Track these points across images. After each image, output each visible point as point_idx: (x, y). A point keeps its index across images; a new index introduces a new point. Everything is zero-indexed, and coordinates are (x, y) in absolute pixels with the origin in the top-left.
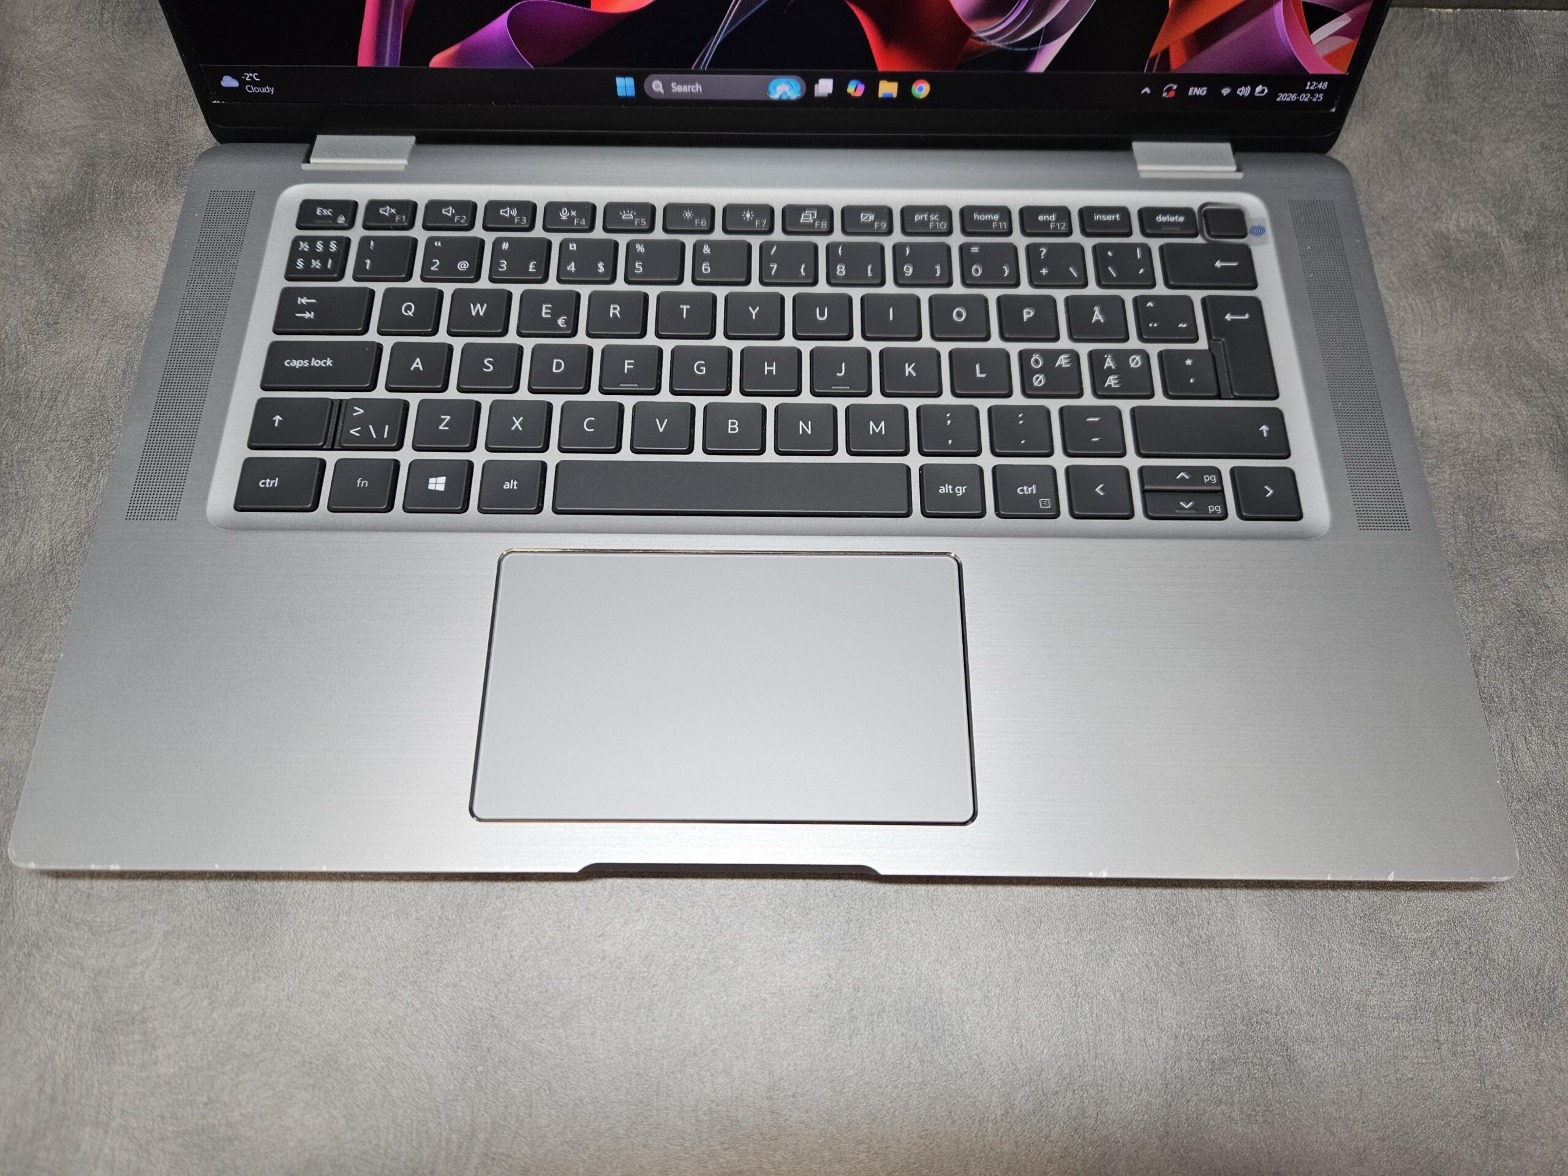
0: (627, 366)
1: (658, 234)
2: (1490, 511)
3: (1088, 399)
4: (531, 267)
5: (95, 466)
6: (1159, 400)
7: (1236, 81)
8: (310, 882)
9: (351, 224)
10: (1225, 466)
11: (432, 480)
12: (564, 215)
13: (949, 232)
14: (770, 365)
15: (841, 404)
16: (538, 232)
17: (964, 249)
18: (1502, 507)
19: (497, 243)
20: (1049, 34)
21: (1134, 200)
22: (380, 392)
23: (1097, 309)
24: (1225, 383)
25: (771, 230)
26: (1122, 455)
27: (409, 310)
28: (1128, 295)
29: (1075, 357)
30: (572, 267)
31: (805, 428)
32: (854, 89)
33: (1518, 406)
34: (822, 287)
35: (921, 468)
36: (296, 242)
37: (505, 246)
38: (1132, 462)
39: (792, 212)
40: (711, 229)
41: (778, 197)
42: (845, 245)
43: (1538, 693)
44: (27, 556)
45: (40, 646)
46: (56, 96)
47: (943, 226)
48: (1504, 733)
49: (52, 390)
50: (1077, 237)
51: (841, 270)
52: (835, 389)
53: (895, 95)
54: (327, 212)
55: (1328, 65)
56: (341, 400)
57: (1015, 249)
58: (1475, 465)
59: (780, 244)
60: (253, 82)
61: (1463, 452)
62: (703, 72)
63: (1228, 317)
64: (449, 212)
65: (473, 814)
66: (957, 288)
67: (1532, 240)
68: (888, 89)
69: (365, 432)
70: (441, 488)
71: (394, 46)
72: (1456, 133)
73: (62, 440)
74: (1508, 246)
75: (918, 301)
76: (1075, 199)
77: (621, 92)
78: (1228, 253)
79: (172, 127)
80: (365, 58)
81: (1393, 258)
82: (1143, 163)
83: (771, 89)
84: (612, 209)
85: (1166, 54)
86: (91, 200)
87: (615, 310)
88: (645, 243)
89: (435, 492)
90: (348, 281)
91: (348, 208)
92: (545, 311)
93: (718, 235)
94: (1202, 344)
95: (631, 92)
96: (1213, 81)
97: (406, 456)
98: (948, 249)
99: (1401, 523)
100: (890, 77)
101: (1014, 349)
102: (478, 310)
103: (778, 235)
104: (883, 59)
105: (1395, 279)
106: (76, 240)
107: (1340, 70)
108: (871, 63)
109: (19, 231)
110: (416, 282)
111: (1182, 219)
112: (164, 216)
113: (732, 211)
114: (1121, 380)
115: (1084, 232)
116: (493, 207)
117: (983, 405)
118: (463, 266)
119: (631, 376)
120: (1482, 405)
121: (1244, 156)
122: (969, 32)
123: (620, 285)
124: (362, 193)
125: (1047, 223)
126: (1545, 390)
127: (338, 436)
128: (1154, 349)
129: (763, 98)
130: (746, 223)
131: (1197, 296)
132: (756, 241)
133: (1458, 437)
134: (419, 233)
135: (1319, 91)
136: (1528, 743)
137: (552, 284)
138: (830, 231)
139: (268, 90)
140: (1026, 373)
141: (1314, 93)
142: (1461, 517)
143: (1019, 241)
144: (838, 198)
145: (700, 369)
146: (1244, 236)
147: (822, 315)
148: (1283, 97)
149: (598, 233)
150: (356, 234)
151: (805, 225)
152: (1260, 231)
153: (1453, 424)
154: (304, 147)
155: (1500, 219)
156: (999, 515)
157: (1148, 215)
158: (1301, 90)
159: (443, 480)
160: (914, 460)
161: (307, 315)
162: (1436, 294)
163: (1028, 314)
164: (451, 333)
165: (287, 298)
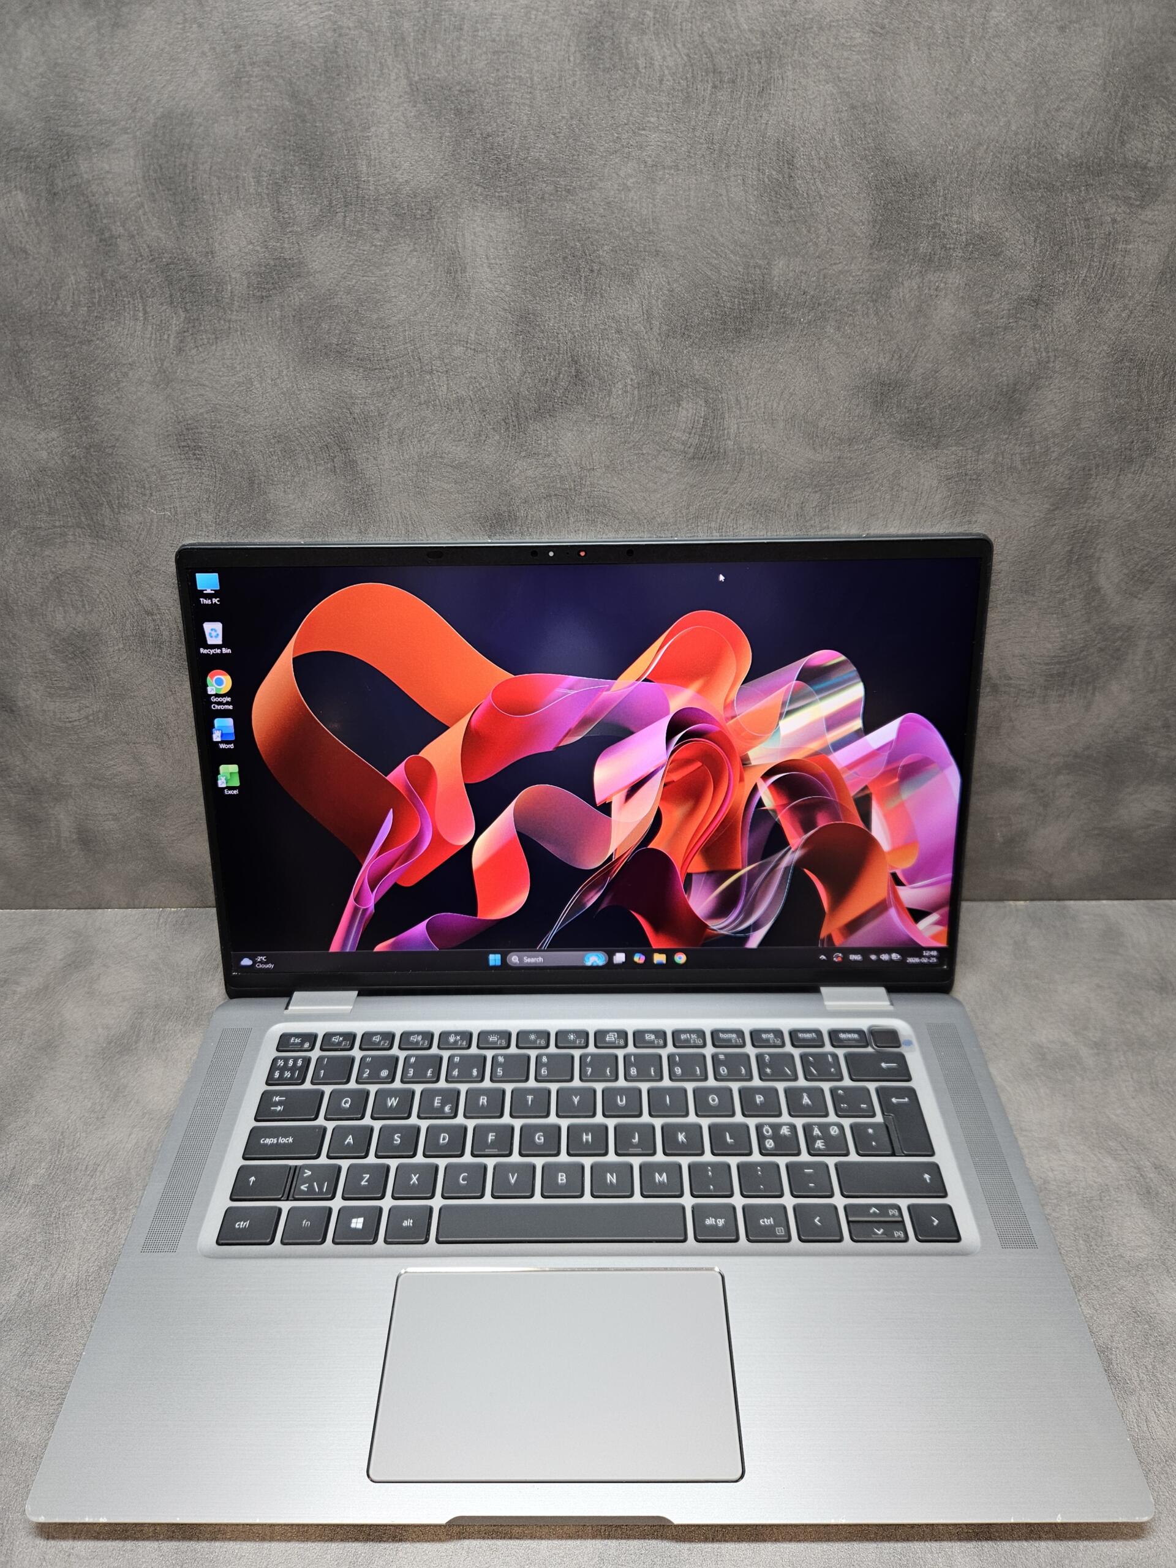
0: (491, 1137)
1: (513, 1050)
2: (1101, 1237)
3: (805, 1157)
4: (429, 1073)
5: (116, 1218)
6: (853, 1157)
7: (878, 951)
8: (239, 1543)
9: (312, 1048)
10: (904, 1203)
11: (354, 1221)
12: (452, 1039)
13: (704, 1046)
14: (587, 1135)
15: (636, 1162)
16: (434, 1050)
17: (714, 1057)
18: (1110, 1235)
19: (407, 1059)
20: (756, 926)
21: (825, 1024)
22: (323, 1160)
23: (805, 1095)
24: (896, 1145)
25: (587, 1046)
26: (831, 1196)
27: (346, 1103)
28: (826, 1086)
29: (793, 1128)
30: (456, 1073)
31: (611, 1178)
32: (639, 958)
33: (1108, 1161)
34: (621, 1083)
35: (693, 1207)
36: (275, 1060)
37: (413, 1060)
38: (839, 1201)
39: (600, 1035)
40: (547, 1046)
41: (592, 1025)
42: (636, 1055)
43: (1158, 1375)
44: (59, 1284)
45: (59, 1352)
46: (122, 970)
47: (700, 1042)
48: (1138, 1408)
49: (95, 1164)
50: (789, 1048)
51: (633, 1071)
52: (631, 1151)
53: (665, 962)
54: (298, 1041)
55: (932, 941)
56: (296, 1167)
57: (748, 1056)
58: (1086, 1204)
59: (593, 1056)
60: (261, 962)
61: (1075, 1194)
62: (544, 951)
63: (894, 1100)
64: (376, 1039)
65: (368, 1476)
66: (711, 1082)
67: (1099, 1046)
68: (659, 958)
69: (311, 1188)
70: (360, 1226)
71: (355, 939)
72: (1037, 978)
73: (96, 1199)
74: (1085, 1052)
75: (685, 1091)
76: (786, 1024)
77: (492, 963)
78: (889, 1058)
79: (197, 989)
80: (335, 947)
81: (1006, 1060)
82: (829, 1001)
83: (586, 959)
84: (483, 1035)
85: (830, 937)
86: (138, 1036)
87: (483, 1100)
88: (505, 1056)
89: (356, 1230)
90: (307, 1085)
91: (311, 1038)
92: (437, 1102)
93: (552, 1049)
94: (879, 1118)
95: (499, 963)
96: (864, 951)
97: (337, 1204)
98: (704, 1057)
99: (1029, 1242)
100: (660, 951)
101: (752, 1123)
102: (392, 1102)
103: (591, 1049)
104: (654, 941)
105: (1010, 1075)
106: (124, 1062)
107: (943, 944)
108: (648, 944)
109: (87, 1056)
110: (352, 1085)
111: (856, 1036)
112: (185, 1045)
113: (561, 1035)
114: (826, 1144)
115: (793, 1045)
116: (405, 1035)
117: (733, 1161)
118: (384, 1073)
119: (493, 1144)
120: (1083, 1160)
121: (894, 996)
122: (706, 926)
123: (487, 1084)
124: (319, 1028)
125: (768, 1040)
126: (1126, 1150)
127: (292, 1190)
128: (847, 1122)
129: (579, 964)
130: (570, 1041)
131: (872, 1086)
132: (577, 1053)
133: (1069, 1184)
134: (357, 1053)
135: (933, 956)
136: (1158, 1416)
137: (442, 1084)
138: (626, 1045)
139: (271, 966)
140: (761, 1138)
141: (930, 958)
142: (1081, 1242)
143: (750, 1050)
144: (631, 1025)
145: (539, 1138)
146: (899, 1047)
147: (621, 1100)
148: (911, 960)
149: (474, 1050)
150: (315, 1054)
151: (610, 1042)
152: (909, 1043)
153: (1064, 1174)
154: (286, 1000)
155: (1076, 1033)
156: (749, 1240)
157: (834, 1034)
158: (921, 956)
159: (361, 1220)
160: (688, 1201)
161: (279, 1108)
162: (1039, 1084)
163: (759, 1099)
164: (373, 1118)
165: (265, 1097)
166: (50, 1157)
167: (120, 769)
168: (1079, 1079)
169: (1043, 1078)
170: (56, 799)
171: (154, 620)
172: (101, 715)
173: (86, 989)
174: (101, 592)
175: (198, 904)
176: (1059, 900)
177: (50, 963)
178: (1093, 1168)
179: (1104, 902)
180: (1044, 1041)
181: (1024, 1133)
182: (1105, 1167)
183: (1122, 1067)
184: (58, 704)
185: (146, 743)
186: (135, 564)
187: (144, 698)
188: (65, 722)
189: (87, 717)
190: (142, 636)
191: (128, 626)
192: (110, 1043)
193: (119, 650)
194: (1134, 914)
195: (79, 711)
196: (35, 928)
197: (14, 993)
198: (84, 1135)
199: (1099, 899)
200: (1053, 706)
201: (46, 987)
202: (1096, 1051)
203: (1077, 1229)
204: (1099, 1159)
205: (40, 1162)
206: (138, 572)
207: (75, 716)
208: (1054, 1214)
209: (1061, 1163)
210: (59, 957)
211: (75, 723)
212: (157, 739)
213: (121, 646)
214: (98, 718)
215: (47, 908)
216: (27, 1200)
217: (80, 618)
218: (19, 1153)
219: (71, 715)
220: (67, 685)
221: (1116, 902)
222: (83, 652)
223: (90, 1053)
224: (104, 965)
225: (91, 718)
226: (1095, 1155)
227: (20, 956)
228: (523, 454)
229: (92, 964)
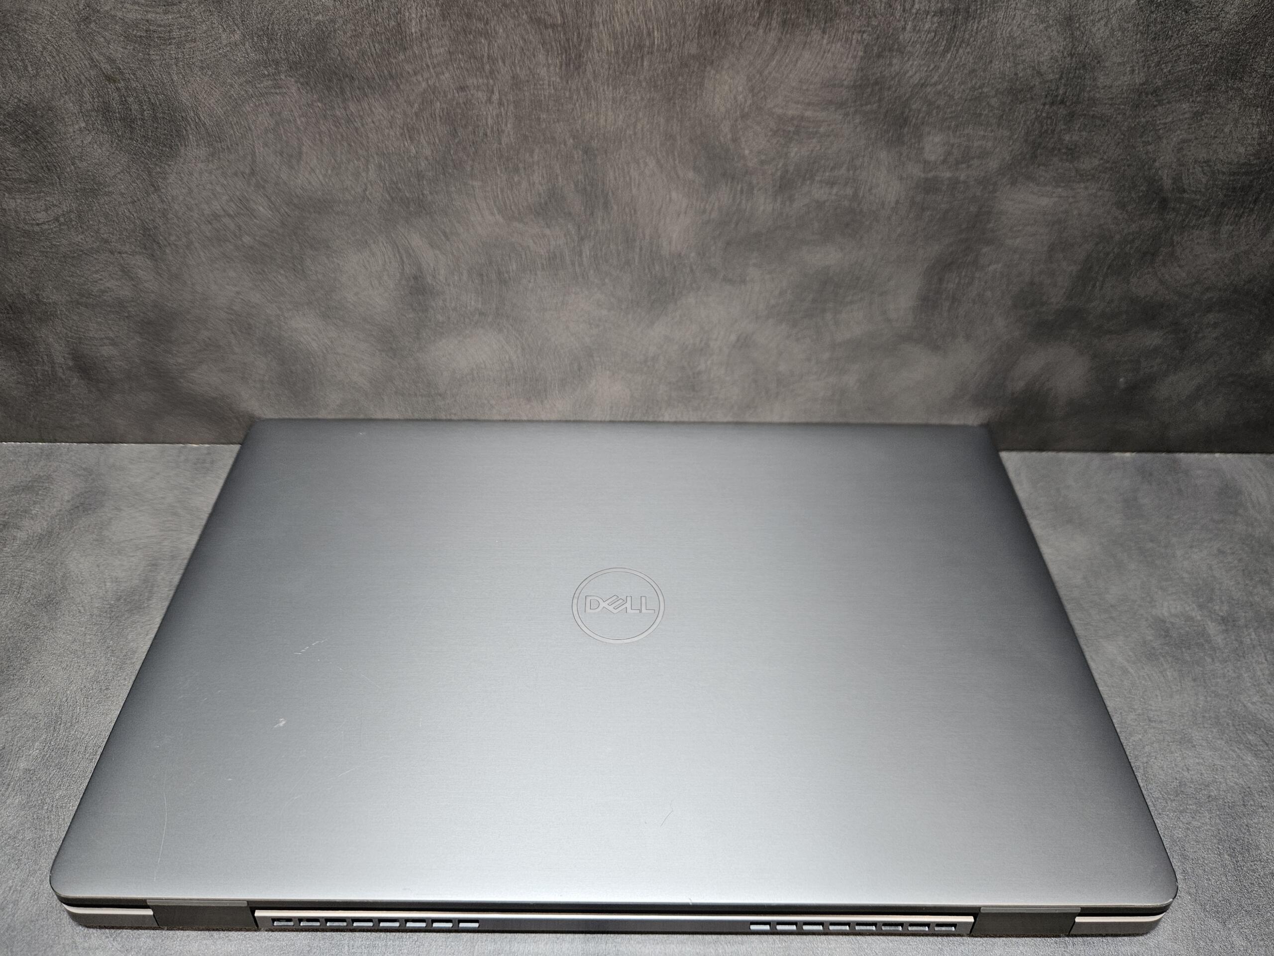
166: (44, 737)
167: (108, 285)
168: (1209, 660)
169: (1170, 659)
170: (40, 319)
171: (118, 89)
172: (73, 216)
173: (94, 536)
174: (44, 48)
175: (223, 441)
176: (1169, 451)
177: (56, 504)
178: (1233, 767)
179: (1217, 455)
180: (1166, 614)
181: (1153, 724)
182: (1245, 765)
183: (1254, 647)
184: (19, 201)
185: (134, 253)
186: (81, 7)
187: (122, 194)
188: (32, 224)
189: (57, 219)
190: (106, 110)
191: (87, 97)
192: (119, 600)
193: (80, 130)
194: (1250, 470)
195: (46, 210)
196: (42, 463)
197: (15, 538)
198: (84, 709)
199: (1211, 451)
200: (1226, 229)
201: (50, 533)
202: (1224, 628)
203: (1220, 840)
204: (1238, 756)
205: (34, 741)
206: (86, 19)
207: (42, 216)
208: (1195, 823)
209: (1197, 761)
210: (66, 498)
211: (46, 227)
212: (145, 249)
213: (83, 125)
214: (71, 220)
215: (55, 441)
216: (17, 787)
217: (24, 86)
218: (9, 729)
219: (39, 216)
220: (24, 177)
221: (1230, 456)
222: (36, 133)
223: (96, 611)
224: (116, 509)
225: (62, 220)
226: (1234, 751)
227: (23, 496)
229: (103, 506)
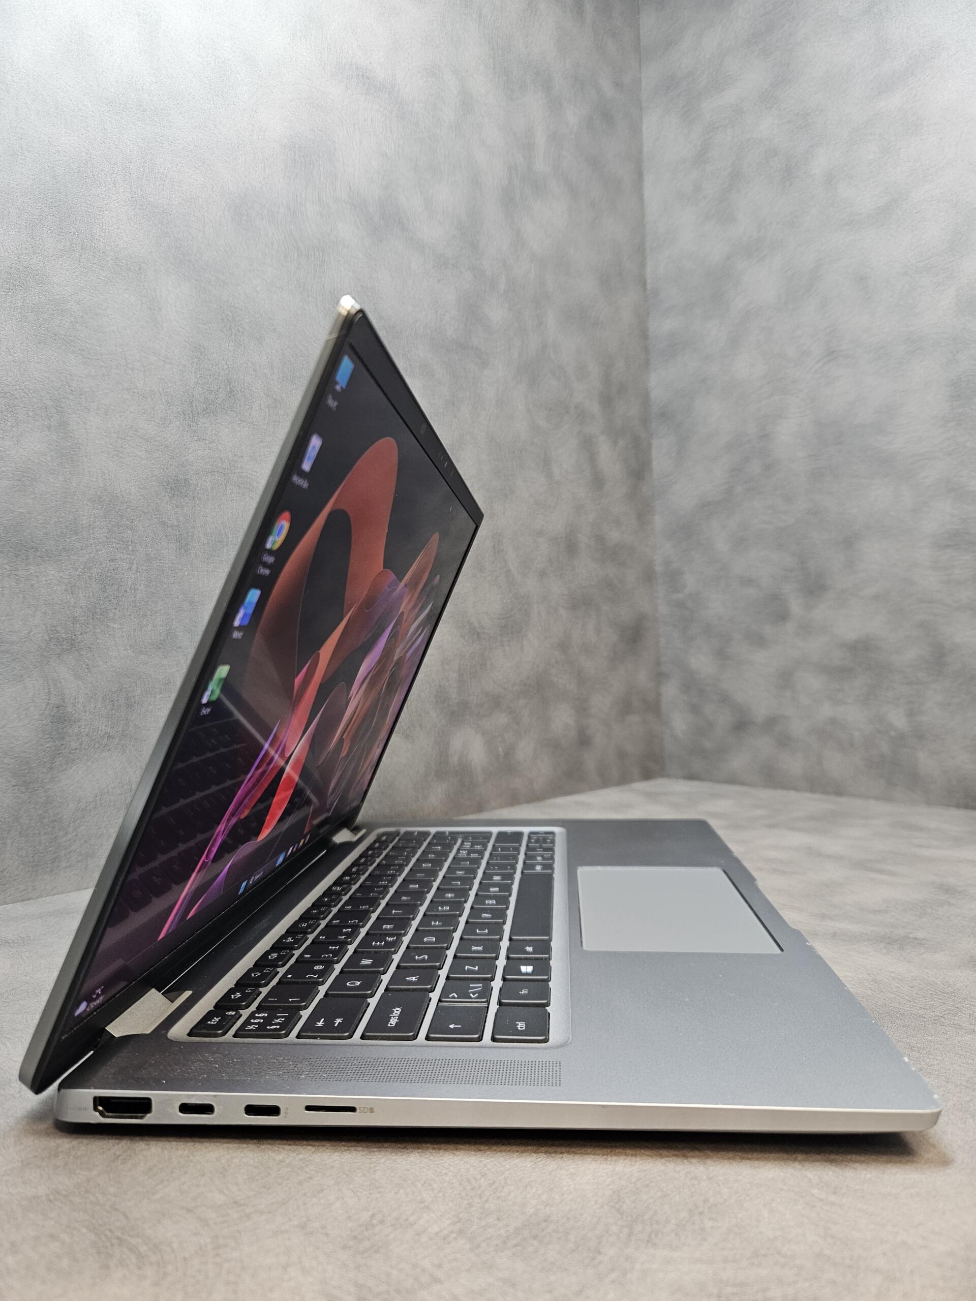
60: (96, 998)
228: (196, 438)
